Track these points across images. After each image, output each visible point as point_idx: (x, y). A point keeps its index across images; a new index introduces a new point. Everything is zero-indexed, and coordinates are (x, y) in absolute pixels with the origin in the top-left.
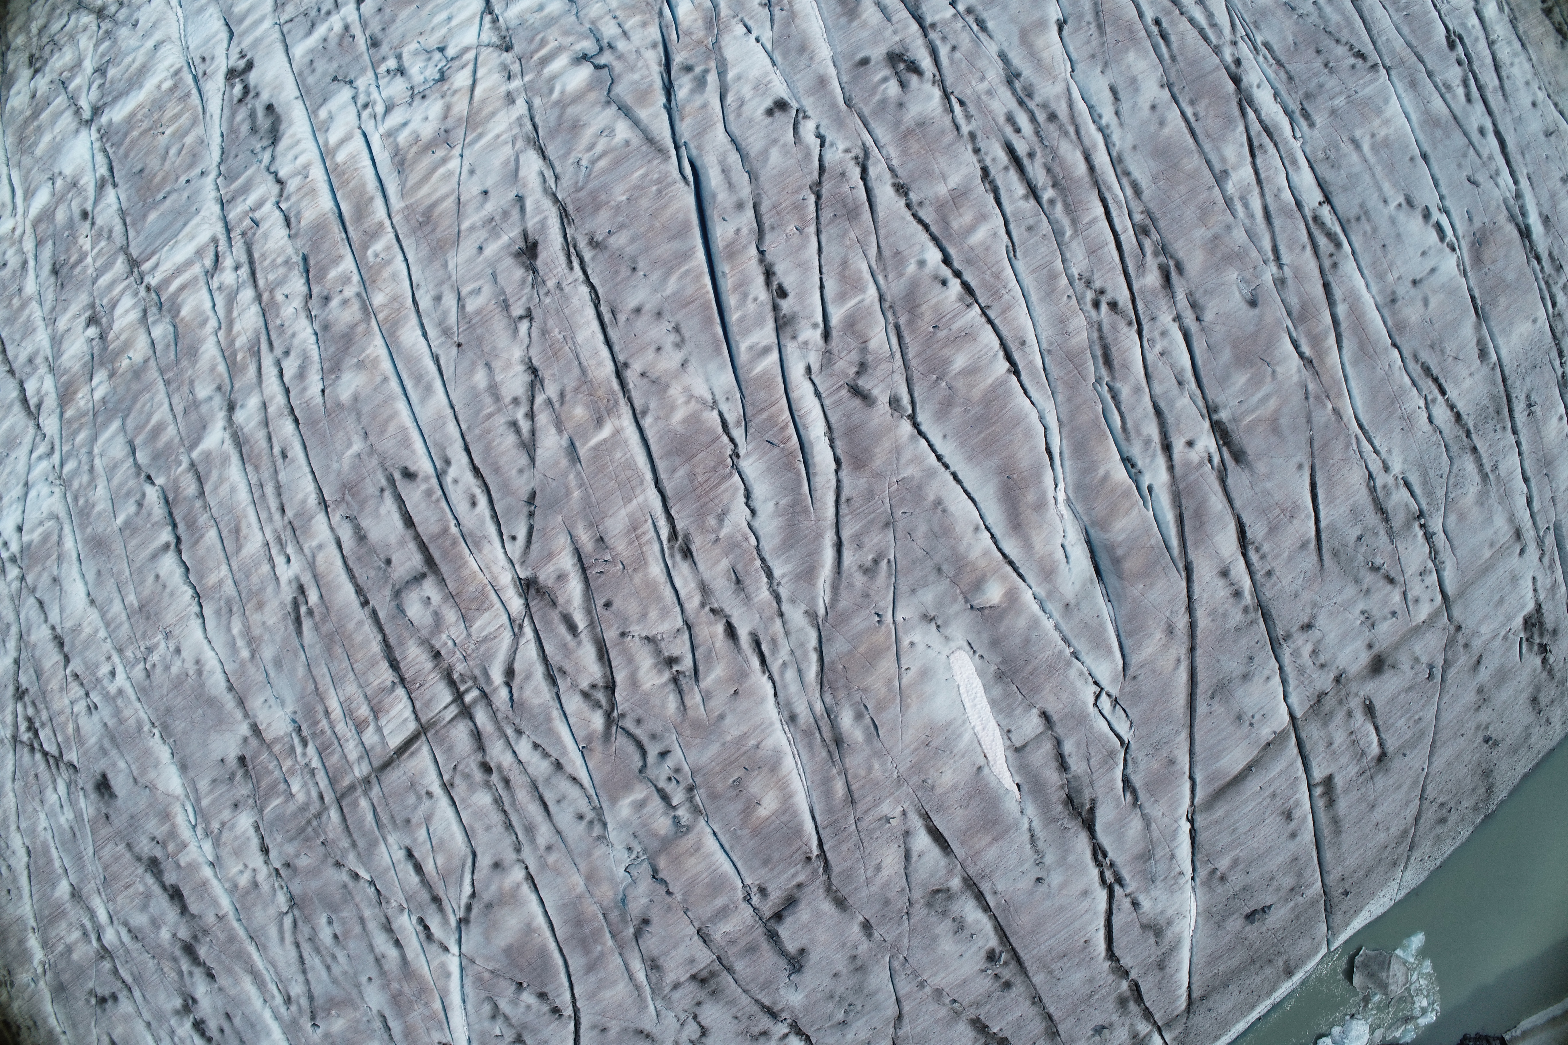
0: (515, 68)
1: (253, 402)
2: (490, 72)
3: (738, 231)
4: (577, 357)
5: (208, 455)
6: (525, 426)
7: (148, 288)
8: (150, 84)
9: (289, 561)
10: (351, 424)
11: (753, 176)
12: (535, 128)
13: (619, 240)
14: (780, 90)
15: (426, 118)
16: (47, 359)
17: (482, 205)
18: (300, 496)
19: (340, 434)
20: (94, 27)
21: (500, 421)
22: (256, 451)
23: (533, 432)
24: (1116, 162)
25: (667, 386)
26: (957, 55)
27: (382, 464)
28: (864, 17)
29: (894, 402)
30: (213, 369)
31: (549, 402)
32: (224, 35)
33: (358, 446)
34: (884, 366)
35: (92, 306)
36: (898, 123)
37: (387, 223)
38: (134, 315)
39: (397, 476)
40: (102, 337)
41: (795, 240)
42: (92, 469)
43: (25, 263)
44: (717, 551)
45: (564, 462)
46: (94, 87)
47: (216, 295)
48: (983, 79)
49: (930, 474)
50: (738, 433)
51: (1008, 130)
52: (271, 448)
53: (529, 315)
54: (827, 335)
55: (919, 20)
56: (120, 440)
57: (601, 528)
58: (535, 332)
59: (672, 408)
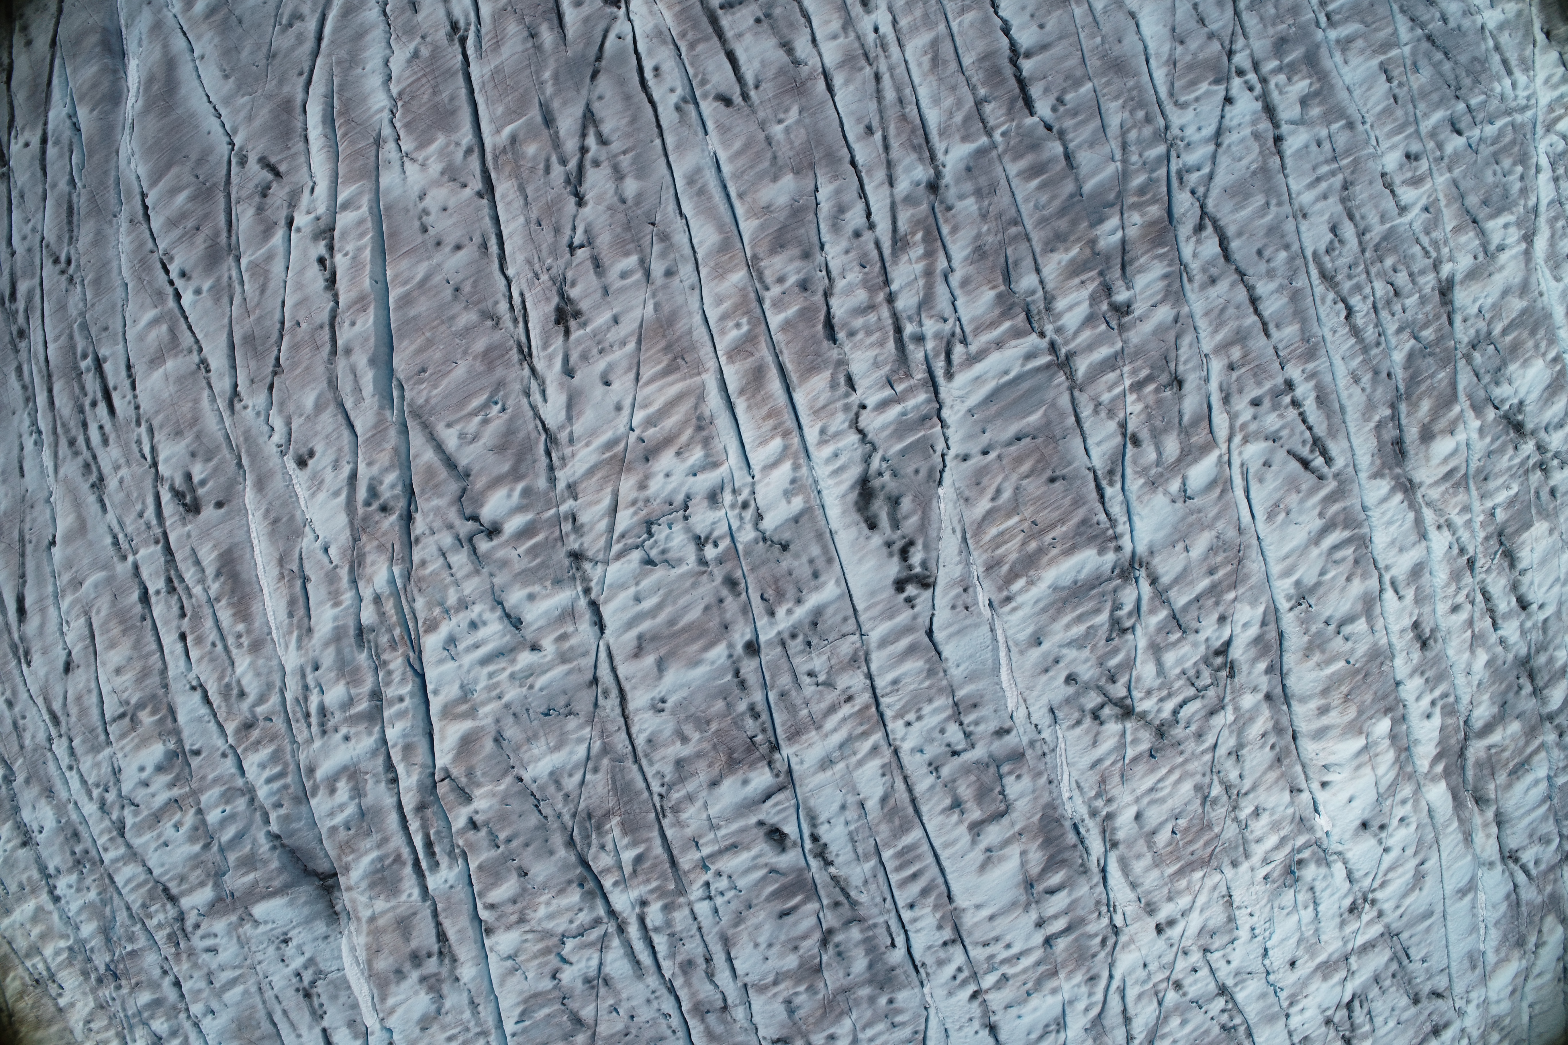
0: (567, 527)
1: (903, 186)
2: (593, 524)
3: (353, 324)
4: (526, 203)
5: (965, 139)
6: (591, 141)
7: (1042, 335)
8: (1041, 589)
9: (876, 30)
10: (785, 152)
11: (333, 384)
12: (548, 453)
13: (467, 318)
14: (300, 479)
15: (667, 475)
16: (1190, 280)
17: (610, 368)
18: (851, 88)
19: (797, 143)
20: (1137, 695)
21: (616, 146)
22: (904, 137)
23: (584, 135)
24: (30, 399)
25: (442, 173)
26: (139, 507)
27: (754, 112)
28: (214, 555)
29: (243, 162)
30: (955, 230)
31: (563, 162)
32: (939, 636)
33: (777, 130)
34: (244, 193)
35: (1122, 328)
36: (198, 437)
37: (723, 360)
38: (1060, 304)
39: (737, 99)
40: (1108, 290)
41: (301, 315)
42: (1124, 147)
43: (1226, 400)
44: (425, 27)
45: (556, 105)
46: (1128, 607)
47: (948, 311)
48: (121, 481)
49: (228, 100)
50: (387, 131)
51: (108, 427)
52: (885, 138)
53: (572, 248)
54: (290, 222)
55: (168, 550)
56: (1083, 171)
57: (530, 44)
58: (568, 232)
59: (442, 153)
